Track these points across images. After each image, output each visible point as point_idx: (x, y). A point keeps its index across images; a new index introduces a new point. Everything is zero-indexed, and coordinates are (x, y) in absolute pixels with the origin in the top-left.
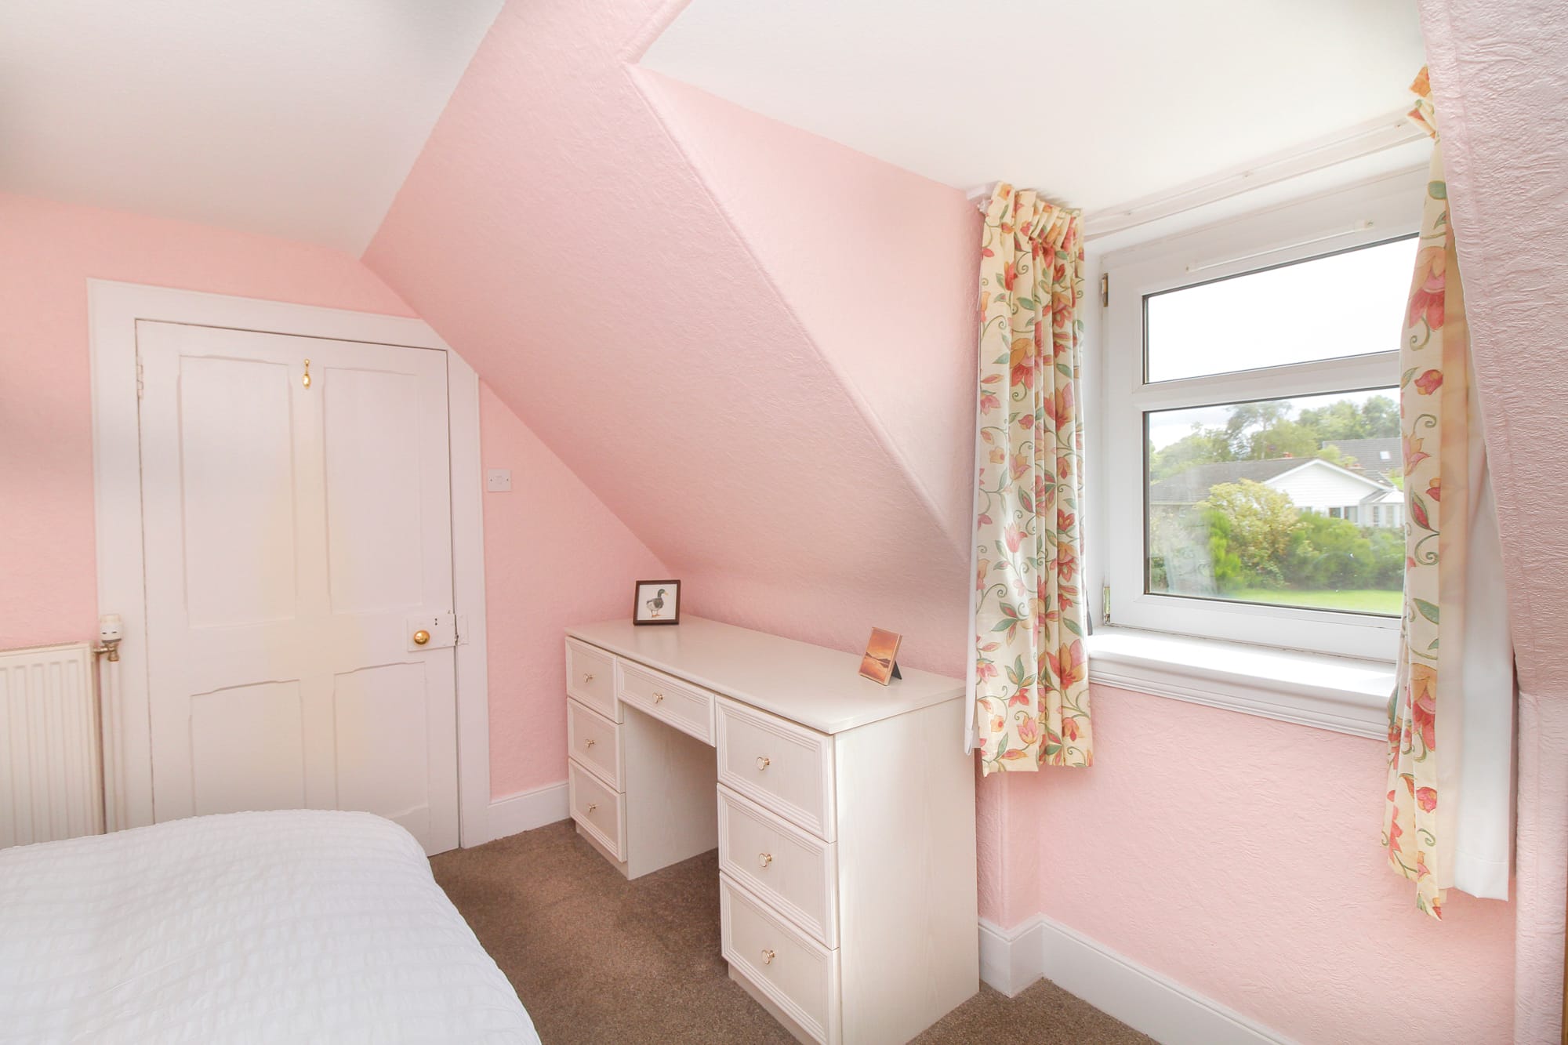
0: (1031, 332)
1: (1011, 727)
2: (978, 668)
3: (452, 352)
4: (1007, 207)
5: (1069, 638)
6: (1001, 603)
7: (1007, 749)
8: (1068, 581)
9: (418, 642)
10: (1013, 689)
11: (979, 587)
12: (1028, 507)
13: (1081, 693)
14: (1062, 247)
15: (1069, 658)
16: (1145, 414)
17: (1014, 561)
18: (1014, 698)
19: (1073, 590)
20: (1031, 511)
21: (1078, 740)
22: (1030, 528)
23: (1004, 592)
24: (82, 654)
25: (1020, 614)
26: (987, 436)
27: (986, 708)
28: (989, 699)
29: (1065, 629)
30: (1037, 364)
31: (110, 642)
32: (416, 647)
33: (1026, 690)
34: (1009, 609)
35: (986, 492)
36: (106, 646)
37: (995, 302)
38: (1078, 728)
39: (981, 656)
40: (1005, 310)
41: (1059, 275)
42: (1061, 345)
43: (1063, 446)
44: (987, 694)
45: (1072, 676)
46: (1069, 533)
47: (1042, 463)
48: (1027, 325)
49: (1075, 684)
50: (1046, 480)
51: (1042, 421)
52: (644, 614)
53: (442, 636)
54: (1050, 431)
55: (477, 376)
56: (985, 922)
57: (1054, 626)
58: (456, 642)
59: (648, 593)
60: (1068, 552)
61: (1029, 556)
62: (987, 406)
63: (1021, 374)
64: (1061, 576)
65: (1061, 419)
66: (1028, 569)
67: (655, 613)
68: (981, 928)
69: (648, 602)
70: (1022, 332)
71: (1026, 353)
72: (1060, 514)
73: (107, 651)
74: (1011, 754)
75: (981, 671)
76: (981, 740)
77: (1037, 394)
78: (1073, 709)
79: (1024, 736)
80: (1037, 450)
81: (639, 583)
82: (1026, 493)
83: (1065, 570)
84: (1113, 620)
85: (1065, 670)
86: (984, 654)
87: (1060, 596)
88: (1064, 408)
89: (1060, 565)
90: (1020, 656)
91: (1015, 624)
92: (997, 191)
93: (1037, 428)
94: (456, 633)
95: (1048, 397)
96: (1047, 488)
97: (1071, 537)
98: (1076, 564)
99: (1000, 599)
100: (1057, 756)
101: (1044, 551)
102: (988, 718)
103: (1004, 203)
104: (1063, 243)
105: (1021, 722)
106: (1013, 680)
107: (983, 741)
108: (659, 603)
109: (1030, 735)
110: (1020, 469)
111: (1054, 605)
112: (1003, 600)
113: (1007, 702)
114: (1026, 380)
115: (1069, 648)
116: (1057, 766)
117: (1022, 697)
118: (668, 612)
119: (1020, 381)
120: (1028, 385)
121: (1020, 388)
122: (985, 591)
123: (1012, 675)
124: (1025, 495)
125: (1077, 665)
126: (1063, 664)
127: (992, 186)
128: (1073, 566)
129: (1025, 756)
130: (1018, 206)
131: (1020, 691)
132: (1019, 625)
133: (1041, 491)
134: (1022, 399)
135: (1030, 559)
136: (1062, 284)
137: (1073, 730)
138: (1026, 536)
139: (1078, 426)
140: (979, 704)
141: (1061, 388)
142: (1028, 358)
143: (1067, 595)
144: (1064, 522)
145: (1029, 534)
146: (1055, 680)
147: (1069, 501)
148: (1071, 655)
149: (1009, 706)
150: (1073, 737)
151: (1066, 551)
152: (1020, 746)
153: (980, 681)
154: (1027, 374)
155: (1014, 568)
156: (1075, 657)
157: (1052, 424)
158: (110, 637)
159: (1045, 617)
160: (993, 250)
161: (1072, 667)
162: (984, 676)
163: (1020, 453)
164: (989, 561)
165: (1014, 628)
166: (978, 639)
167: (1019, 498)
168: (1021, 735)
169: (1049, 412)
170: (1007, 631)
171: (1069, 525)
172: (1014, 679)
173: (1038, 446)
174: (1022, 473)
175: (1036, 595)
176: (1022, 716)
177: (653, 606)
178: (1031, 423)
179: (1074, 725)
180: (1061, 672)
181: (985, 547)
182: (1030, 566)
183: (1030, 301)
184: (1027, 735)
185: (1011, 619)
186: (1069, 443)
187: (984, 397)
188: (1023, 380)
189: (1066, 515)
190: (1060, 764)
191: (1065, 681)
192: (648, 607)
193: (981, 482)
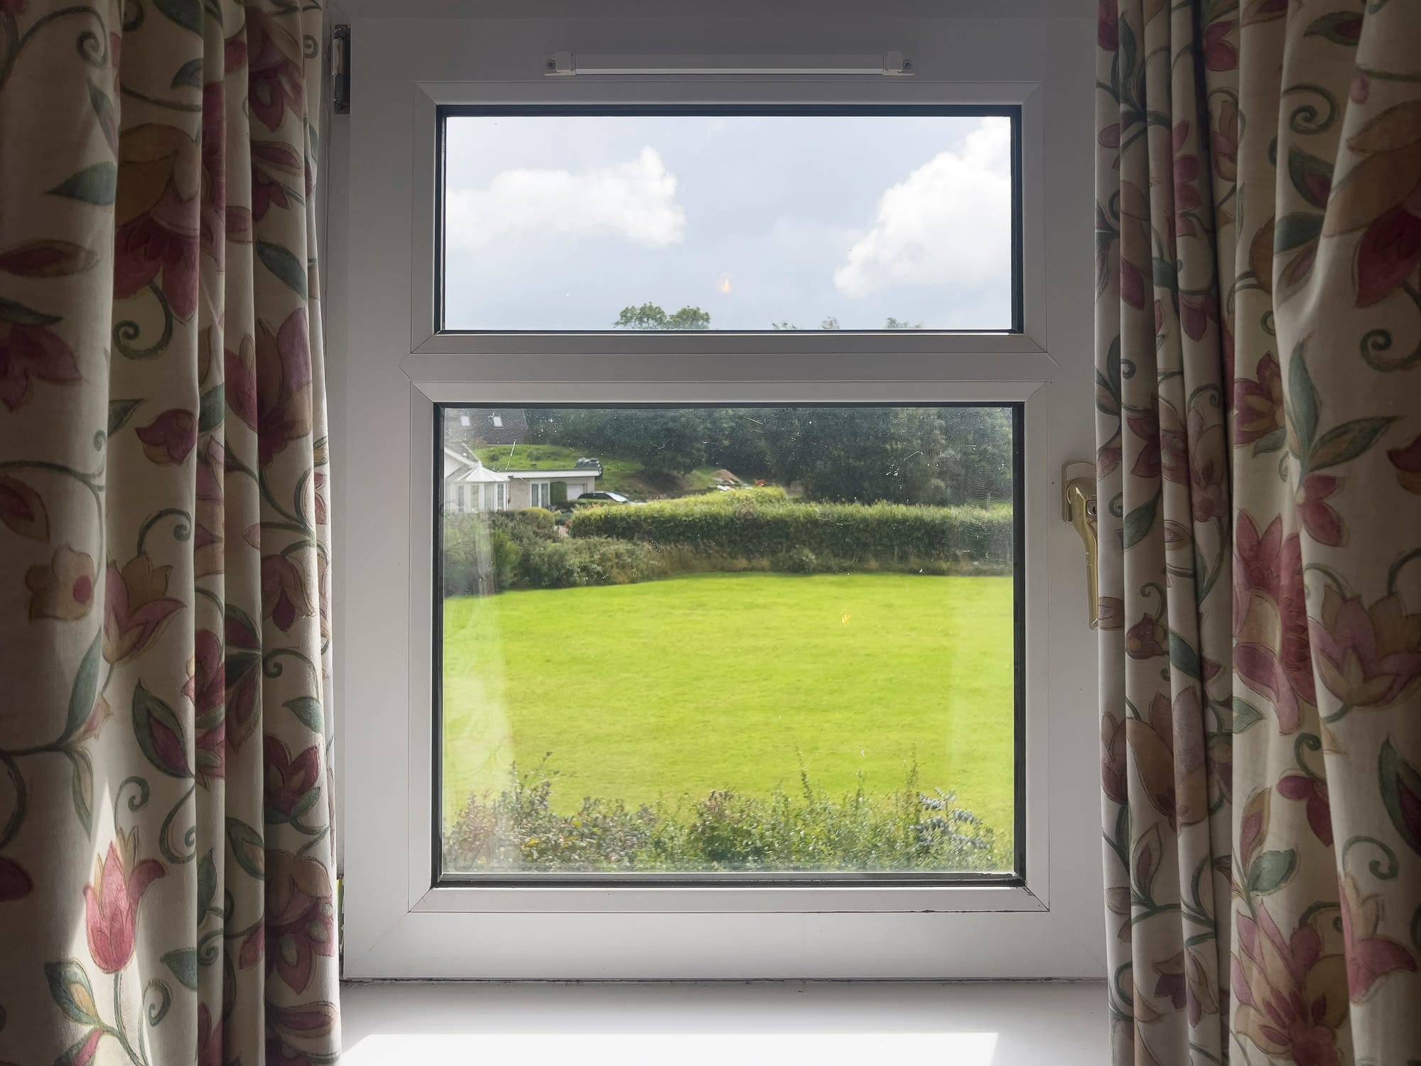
0: (192, 107)
8: (299, 993)
16: (438, 409)
20: (183, 770)
30: (205, 228)
43: (280, 520)
46: (302, 818)
47: (220, 584)
48: (180, 80)
50: (229, 642)
51: (220, 435)
54: (243, 470)
60: (302, 883)
63: (153, 257)
70: (158, 103)
71: (170, 183)
72: (273, 753)
77: (207, 336)
80: (204, 541)
82: (160, 703)
83: (287, 954)
88: (282, 388)
89: (272, 936)
93: (206, 460)
95: (236, 350)
96: (231, 672)
97: (309, 831)
98: (327, 922)
114: (168, 281)
119: (150, 283)
120: (177, 303)
121: (148, 308)
124: (158, 713)
128: (317, 930)
133: (214, 684)
134: (151, 352)
139: (318, 445)
141: (275, 323)
142: (175, 200)
144: (286, 782)
147: (302, 708)
151: (293, 884)
154: (173, 261)
157: (248, 443)
163: (141, 553)
169: (242, 404)
171: (304, 790)
173: (206, 525)
174: (151, 626)
178: (186, 439)
188: (159, 281)
189: (293, 757)
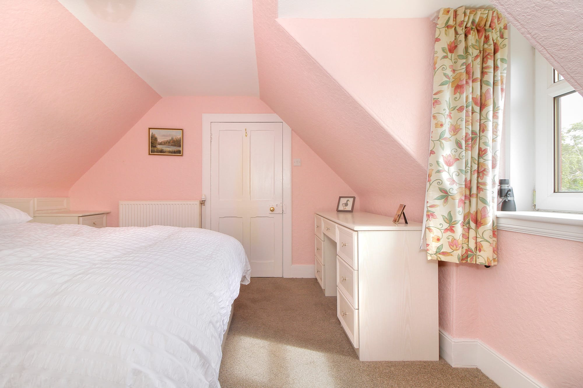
0: (464, 68)
1: (444, 241)
2: (427, 214)
3: (284, 122)
4: (449, 18)
5: (481, 205)
6: (439, 188)
7: (442, 251)
8: (482, 180)
9: (271, 210)
10: (446, 226)
11: (429, 181)
12: (460, 146)
13: (485, 231)
14: (490, 26)
15: (480, 215)
17: (448, 170)
18: (446, 230)
19: (484, 184)
20: (462, 149)
21: (482, 252)
22: (461, 156)
23: (441, 183)
24: (198, 203)
25: (450, 192)
26: (434, 117)
27: (430, 231)
28: (431, 228)
29: (479, 202)
30: (467, 83)
31: (203, 201)
32: (271, 212)
33: (453, 227)
34: (444, 190)
35: (433, 141)
36: (203, 202)
37: (441, 60)
38: (482, 247)
39: (428, 210)
40: (448, 63)
41: (487, 40)
42: (485, 72)
43: (484, 118)
44: (431, 226)
45: (481, 223)
46: (484, 158)
47: (470, 127)
48: (461, 66)
49: (482, 226)
50: (472, 134)
51: (470, 108)
52: (341, 208)
53: (278, 210)
54: (476, 112)
55: (291, 129)
56: (443, 331)
57: (474, 200)
58: (283, 212)
59: (343, 201)
60: (483, 166)
61: (459, 169)
62: (435, 104)
63: (458, 89)
64: (479, 178)
65: (482, 106)
66: (459, 174)
67: (344, 208)
68: (440, 332)
69: (343, 204)
70: (458, 70)
71: (460, 79)
72: (480, 149)
73: (202, 203)
74: (444, 253)
75: (428, 216)
76: (427, 244)
77: (467, 98)
78: (481, 238)
79: (452, 247)
80: (467, 121)
81: (340, 197)
82: (459, 141)
83: (481, 175)
84: (537, 208)
85: (478, 221)
86: (430, 209)
87: (478, 187)
88: (485, 100)
89: (478, 172)
90: (450, 211)
91: (448, 197)
92: (441, 13)
93: (467, 111)
94: (283, 210)
95: (475, 97)
96: (472, 139)
97: (484, 159)
98: (487, 172)
99: (439, 186)
100: (471, 259)
101: (470, 167)
102: (431, 236)
103: (447, 17)
104: (490, 25)
105: (450, 240)
106: (446, 221)
107: (428, 245)
108: (346, 205)
109: (455, 247)
110: (456, 131)
111: (474, 191)
112: (440, 186)
113: (443, 231)
114: (460, 91)
115: (480, 210)
116: (470, 263)
117: (451, 229)
118: (349, 208)
119: (458, 92)
120: (461, 93)
121: (458, 95)
122: (431, 182)
123: (445, 219)
124: (459, 142)
125: (484, 218)
126: (478, 218)
127: (438, 12)
128: (485, 172)
129: (452, 255)
130: (457, 15)
131: (450, 227)
132: (449, 198)
133: (469, 139)
134: (459, 100)
135: (461, 170)
136: (488, 44)
137: (480, 247)
138: (459, 160)
140: (427, 229)
142: (461, 81)
143: (481, 186)
144: (482, 153)
145: (461, 159)
146: (473, 225)
147: (485, 143)
148: (481, 213)
149: (444, 233)
150: (480, 251)
151: (482, 166)
152: (450, 250)
153: (428, 220)
154: (461, 88)
155: (449, 173)
156: (483, 214)
157: (477, 109)
158: (203, 200)
159: (469, 197)
160: (440, 38)
161: (481, 219)
162: (429, 218)
163: (457, 123)
164: (433, 170)
165: (447, 199)
166: (427, 202)
167: (456, 143)
168: (450, 246)
169: (476, 104)
170: (443, 200)
171: (484, 154)
172: (448, 222)
173: (467, 119)
174: (458, 132)
175: (464, 186)
176: (451, 238)
177: (344, 205)
178: (463, 109)
179: (480, 245)
180: (476, 222)
181: (432, 164)
182: (460, 173)
183: (462, 55)
184: (453, 246)
185: (445, 195)
186: (486, 116)
187: (434, 101)
188: (459, 91)
189: (483, 150)
190: (472, 262)
191: (478, 225)
192: (342, 206)
193: (432, 137)
